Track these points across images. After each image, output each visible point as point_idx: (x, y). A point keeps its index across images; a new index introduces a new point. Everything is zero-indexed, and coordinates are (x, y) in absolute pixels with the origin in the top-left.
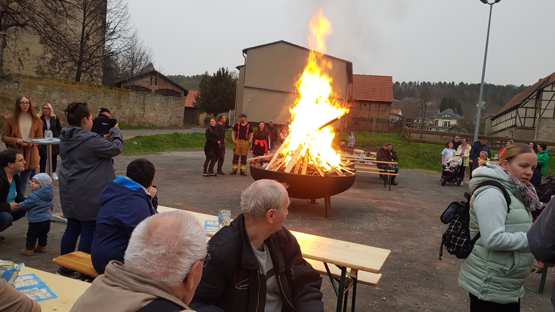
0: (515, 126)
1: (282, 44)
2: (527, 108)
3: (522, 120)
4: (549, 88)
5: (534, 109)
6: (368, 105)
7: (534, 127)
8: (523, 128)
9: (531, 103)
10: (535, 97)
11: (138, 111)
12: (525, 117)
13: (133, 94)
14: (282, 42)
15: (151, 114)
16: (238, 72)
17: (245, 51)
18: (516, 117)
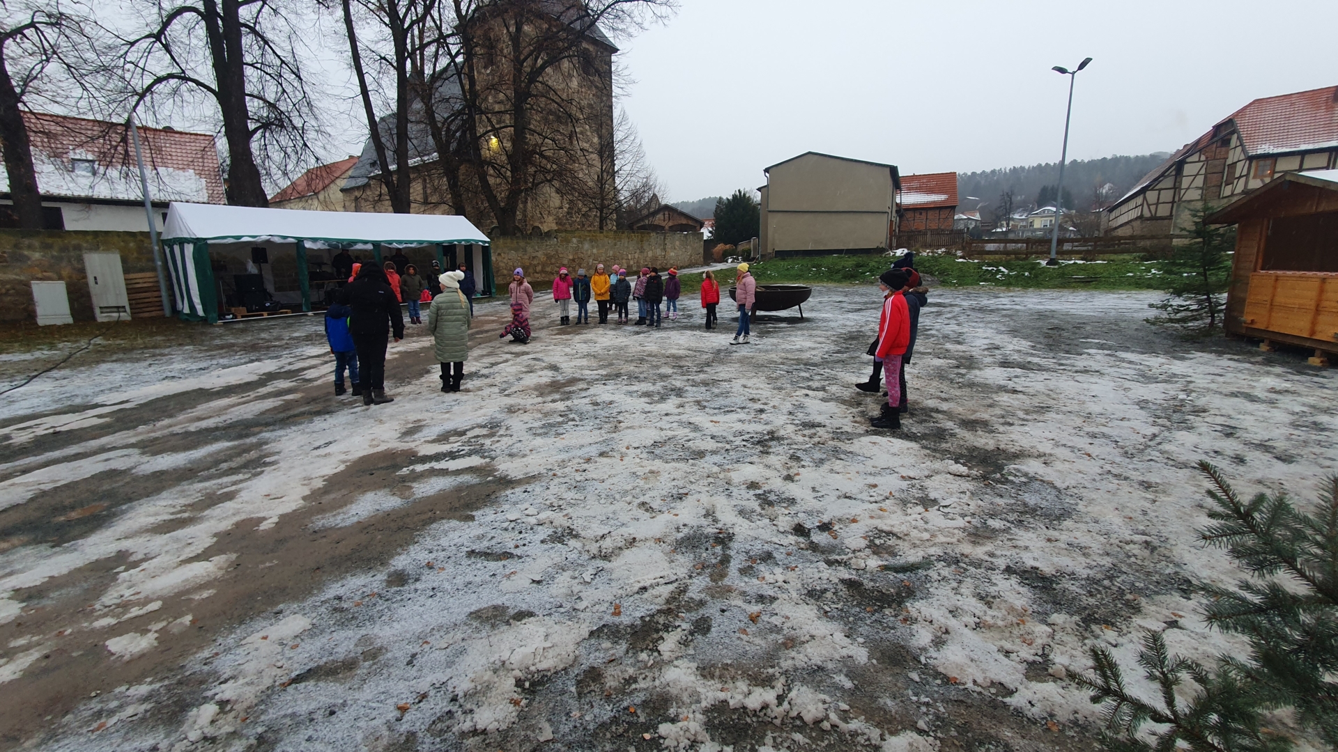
0: (1141, 217)
1: (810, 156)
2: (1160, 190)
3: (1153, 208)
4: (1195, 158)
5: (1172, 191)
6: (924, 214)
7: (1171, 215)
8: (1154, 218)
9: (1168, 182)
10: (1174, 173)
11: (659, 252)
12: (1157, 204)
13: (653, 235)
14: (810, 153)
15: (672, 254)
16: (759, 193)
17: (767, 170)
18: (1142, 205)
